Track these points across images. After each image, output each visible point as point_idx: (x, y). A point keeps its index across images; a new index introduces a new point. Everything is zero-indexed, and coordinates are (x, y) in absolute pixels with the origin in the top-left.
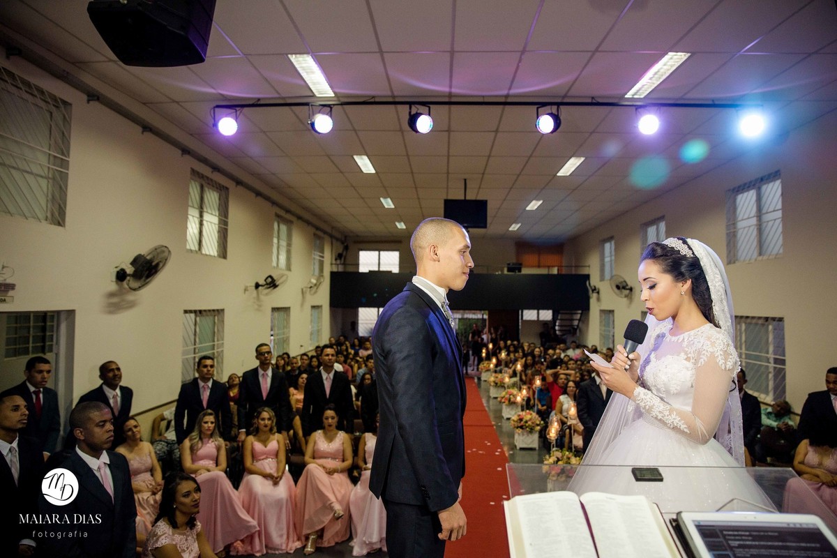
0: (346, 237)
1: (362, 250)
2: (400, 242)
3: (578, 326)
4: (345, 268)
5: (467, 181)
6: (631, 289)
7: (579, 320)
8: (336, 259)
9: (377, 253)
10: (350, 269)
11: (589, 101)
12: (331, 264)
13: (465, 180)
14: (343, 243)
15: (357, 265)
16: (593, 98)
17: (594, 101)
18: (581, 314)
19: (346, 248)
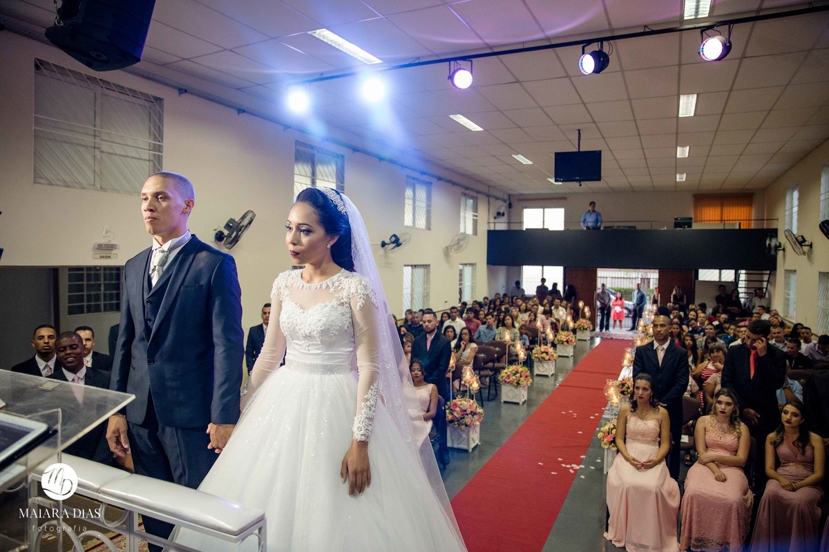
0: (510, 196)
1: (526, 208)
2: (565, 198)
3: (766, 288)
4: (509, 226)
5: (581, 132)
6: (811, 246)
7: (768, 281)
8: (495, 218)
9: (542, 210)
10: (515, 227)
11: (641, 30)
12: (489, 223)
13: (579, 130)
14: (505, 202)
15: (521, 223)
16: (645, 26)
17: (647, 30)
18: (770, 274)
19: (510, 206)
